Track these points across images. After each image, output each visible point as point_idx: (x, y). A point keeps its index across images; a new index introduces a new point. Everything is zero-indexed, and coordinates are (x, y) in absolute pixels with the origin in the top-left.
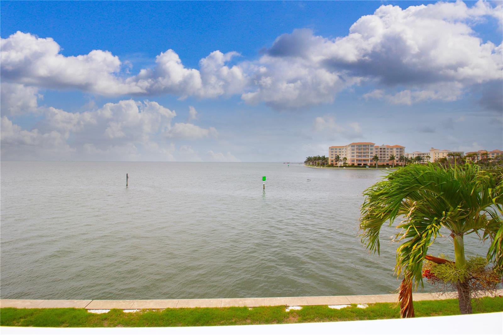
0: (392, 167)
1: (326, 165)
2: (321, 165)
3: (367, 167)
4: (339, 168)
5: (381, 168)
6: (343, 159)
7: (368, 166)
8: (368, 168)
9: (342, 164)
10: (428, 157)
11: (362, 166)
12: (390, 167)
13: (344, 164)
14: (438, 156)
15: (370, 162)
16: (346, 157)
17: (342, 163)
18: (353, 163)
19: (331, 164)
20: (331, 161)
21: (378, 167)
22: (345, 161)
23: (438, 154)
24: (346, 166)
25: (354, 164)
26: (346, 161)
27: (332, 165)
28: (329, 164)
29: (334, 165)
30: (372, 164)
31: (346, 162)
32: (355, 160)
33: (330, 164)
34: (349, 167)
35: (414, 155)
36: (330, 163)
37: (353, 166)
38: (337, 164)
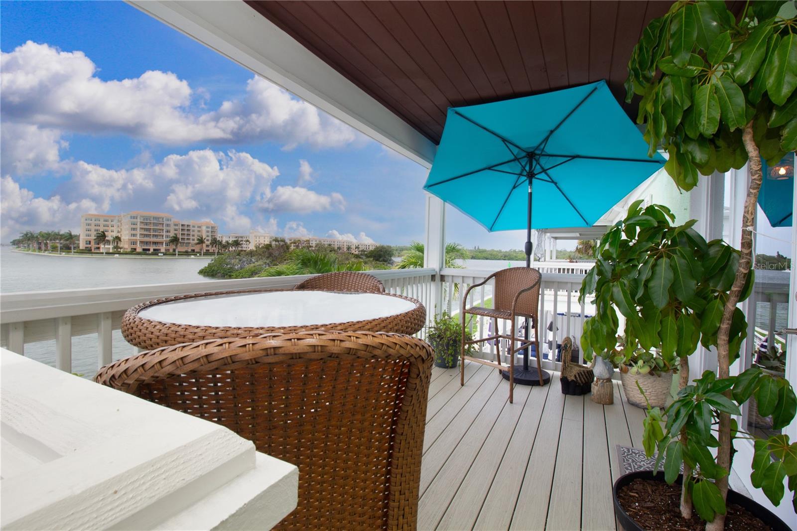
0: (201, 255)
1: (74, 249)
2: (61, 249)
3: (159, 254)
4: (104, 256)
5: (185, 257)
6: (112, 238)
7: (161, 253)
8: (162, 256)
9: (110, 248)
10: (248, 241)
11: (150, 252)
12: (198, 255)
13: (115, 248)
14: (259, 241)
15: (164, 246)
16: (120, 236)
17: (111, 246)
18: (134, 247)
19: (86, 248)
20: (85, 242)
21: (178, 255)
22: (117, 243)
23: (259, 238)
24: (119, 253)
25: (135, 249)
26: (119, 242)
27: (88, 251)
28: (81, 248)
29: (93, 251)
30: (169, 250)
31: (119, 245)
32: (139, 242)
33: (84, 248)
34: (126, 254)
35: (229, 237)
36: (82, 246)
37: (133, 252)
38: (99, 248)
